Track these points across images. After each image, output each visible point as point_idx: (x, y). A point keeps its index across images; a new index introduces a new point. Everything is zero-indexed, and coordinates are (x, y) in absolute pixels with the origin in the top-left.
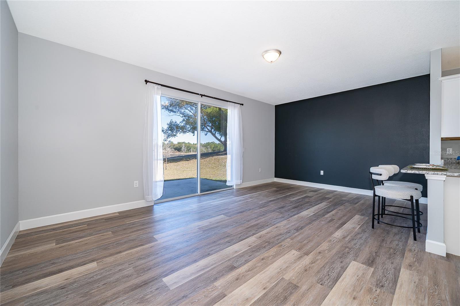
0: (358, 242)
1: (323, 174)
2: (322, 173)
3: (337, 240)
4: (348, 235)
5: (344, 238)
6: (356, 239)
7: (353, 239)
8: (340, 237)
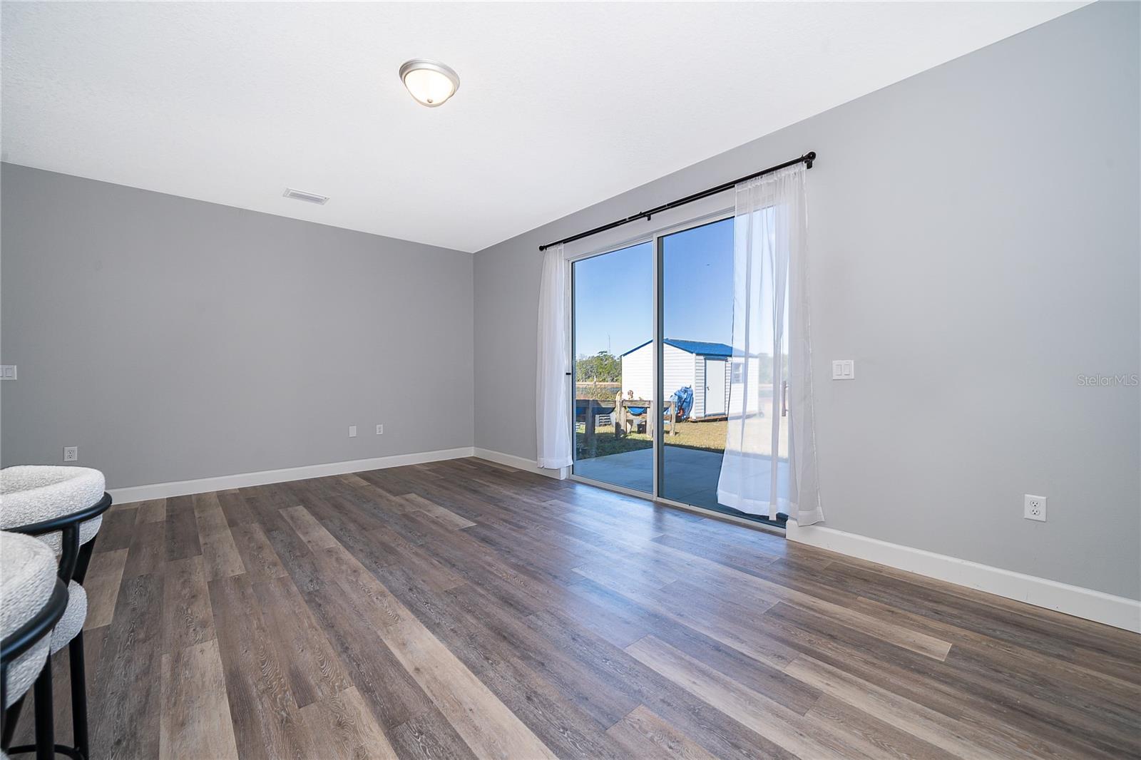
0: (125, 675)
3: (191, 639)
4: (175, 675)
5: (177, 659)
6: (137, 679)
7: (146, 672)
8: (191, 652)
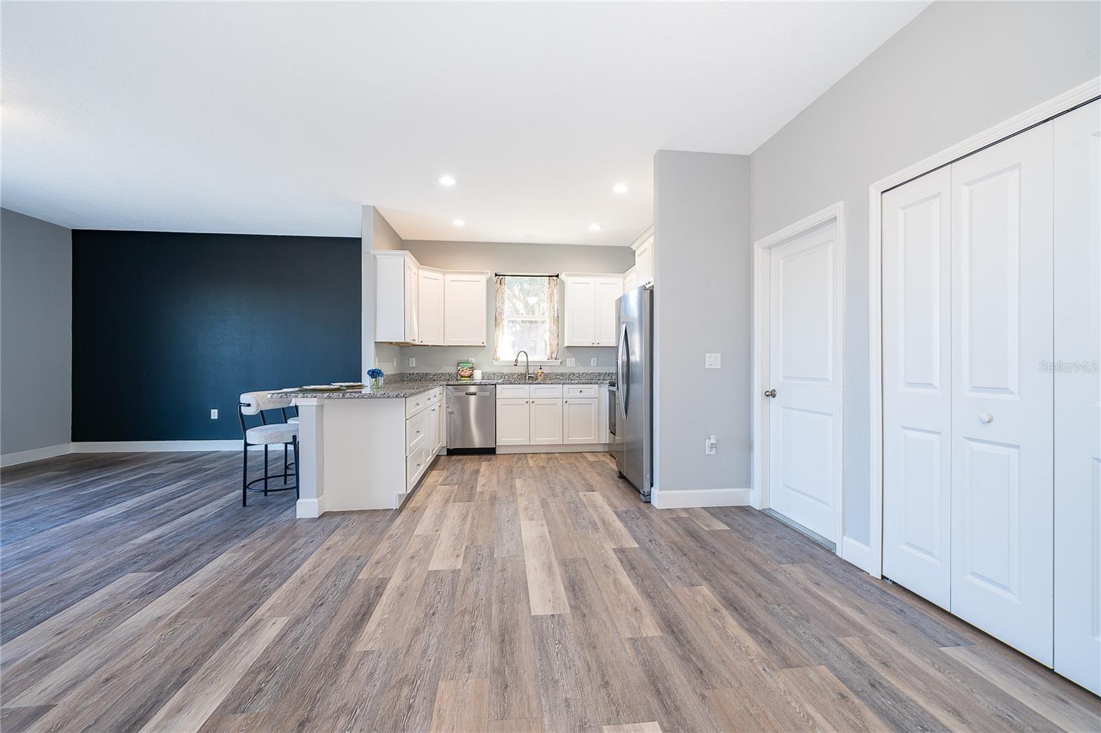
1: (216, 418)
2: (214, 414)
